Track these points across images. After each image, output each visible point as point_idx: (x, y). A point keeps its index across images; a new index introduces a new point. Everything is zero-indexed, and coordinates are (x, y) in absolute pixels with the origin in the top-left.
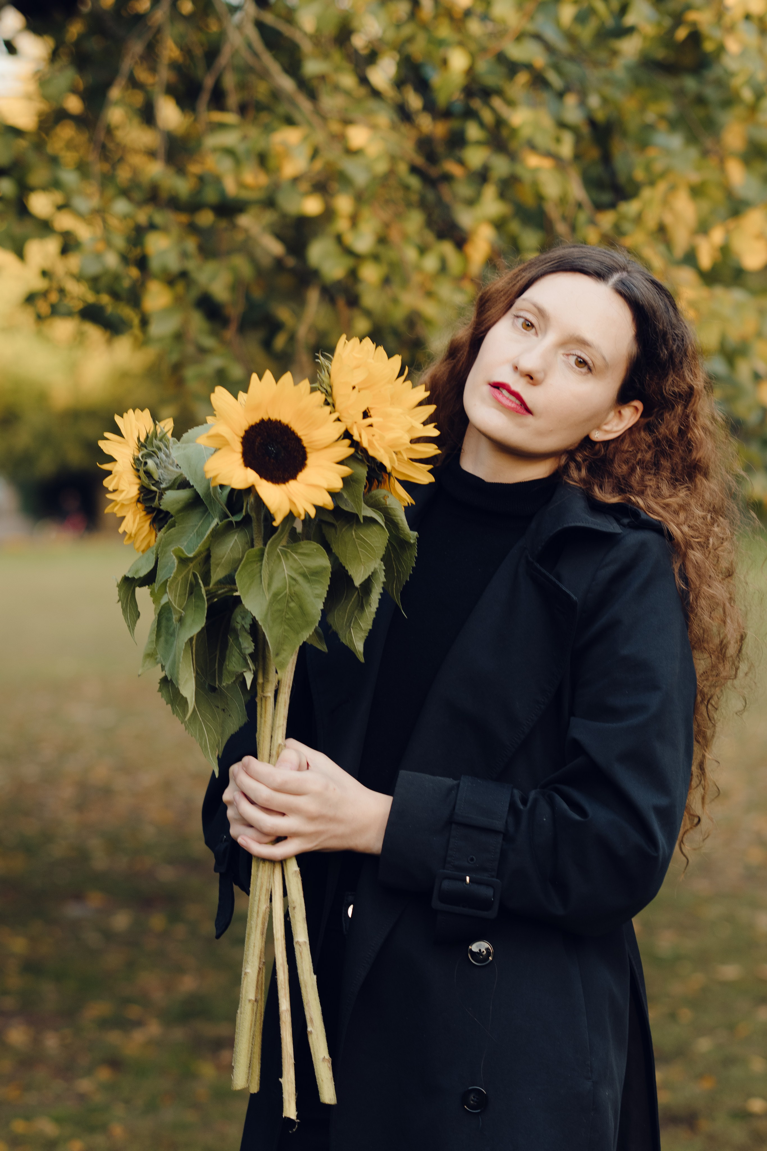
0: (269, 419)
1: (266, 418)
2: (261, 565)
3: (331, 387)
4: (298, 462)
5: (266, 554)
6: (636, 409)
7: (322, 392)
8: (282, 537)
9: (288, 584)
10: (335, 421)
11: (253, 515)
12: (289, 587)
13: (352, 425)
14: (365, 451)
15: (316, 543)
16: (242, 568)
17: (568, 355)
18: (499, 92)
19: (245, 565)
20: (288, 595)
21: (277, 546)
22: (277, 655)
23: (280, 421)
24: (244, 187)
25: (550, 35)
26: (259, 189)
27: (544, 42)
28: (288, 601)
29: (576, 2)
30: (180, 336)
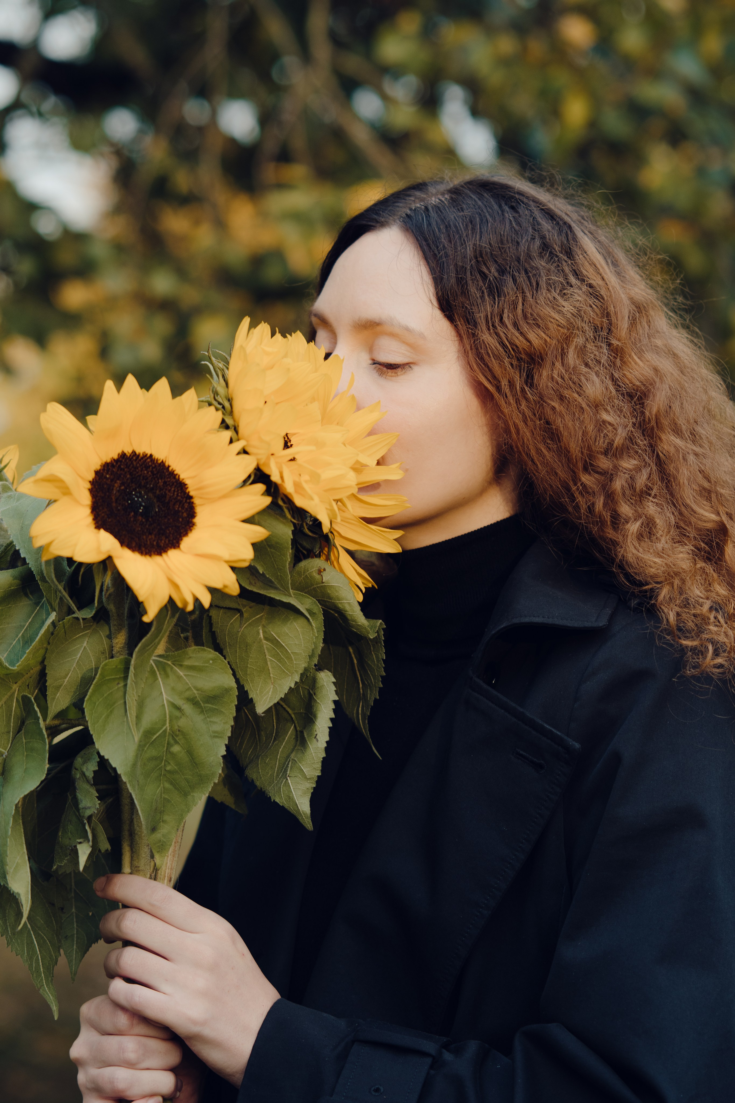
0: (134, 452)
1: (128, 451)
2: (125, 685)
3: (230, 400)
4: (181, 520)
5: (132, 668)
7: (217, 409)
8: (157, 640)
9: (168, 717)
10: (239, 453)
11: (111, 607)
12: (170, 720)
13: (268, 459)
14: (288, 500)
15: (212, 651)
16: (94, 691)
19: (99, 686)
20: (169, 733)
21: (150, 655)
22: (154, 829)
23: (151, 455)
28: (168, 743)
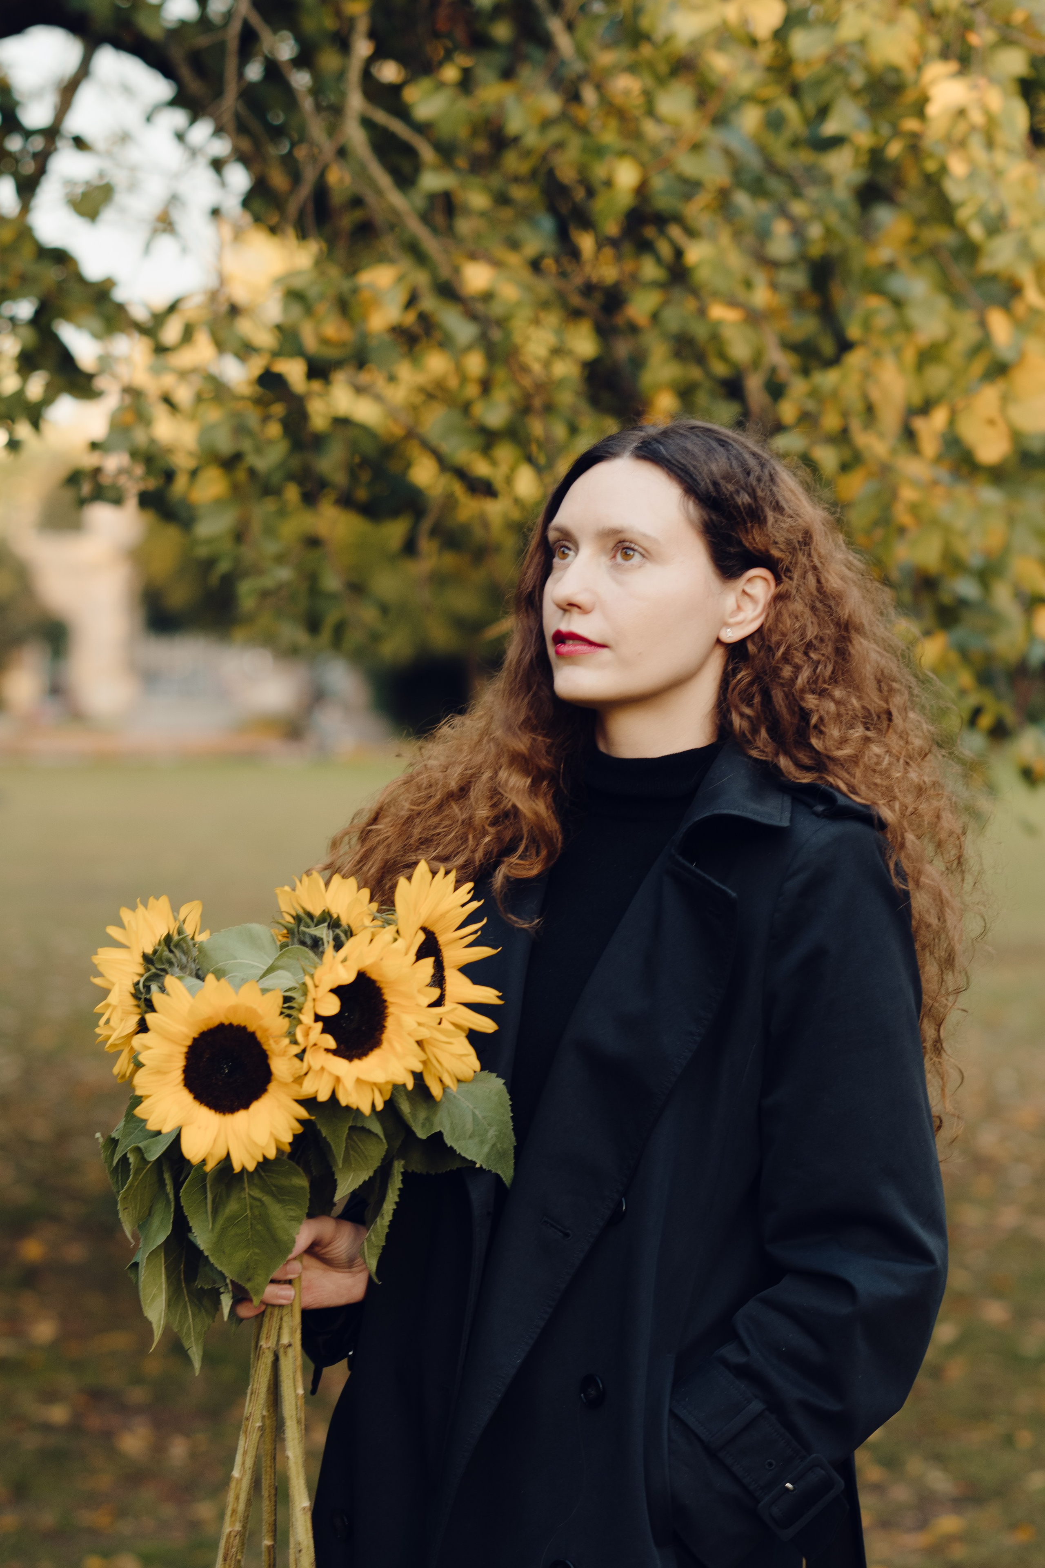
12: (251, 1209)
18: (678, 219)
20: (251, 1217)
24: (324, 341)
25: (736, 145)
26: (343, 344)
27: (728, 153)
28: (251, 1224)
29: (764, 102)
30: (239, 536)
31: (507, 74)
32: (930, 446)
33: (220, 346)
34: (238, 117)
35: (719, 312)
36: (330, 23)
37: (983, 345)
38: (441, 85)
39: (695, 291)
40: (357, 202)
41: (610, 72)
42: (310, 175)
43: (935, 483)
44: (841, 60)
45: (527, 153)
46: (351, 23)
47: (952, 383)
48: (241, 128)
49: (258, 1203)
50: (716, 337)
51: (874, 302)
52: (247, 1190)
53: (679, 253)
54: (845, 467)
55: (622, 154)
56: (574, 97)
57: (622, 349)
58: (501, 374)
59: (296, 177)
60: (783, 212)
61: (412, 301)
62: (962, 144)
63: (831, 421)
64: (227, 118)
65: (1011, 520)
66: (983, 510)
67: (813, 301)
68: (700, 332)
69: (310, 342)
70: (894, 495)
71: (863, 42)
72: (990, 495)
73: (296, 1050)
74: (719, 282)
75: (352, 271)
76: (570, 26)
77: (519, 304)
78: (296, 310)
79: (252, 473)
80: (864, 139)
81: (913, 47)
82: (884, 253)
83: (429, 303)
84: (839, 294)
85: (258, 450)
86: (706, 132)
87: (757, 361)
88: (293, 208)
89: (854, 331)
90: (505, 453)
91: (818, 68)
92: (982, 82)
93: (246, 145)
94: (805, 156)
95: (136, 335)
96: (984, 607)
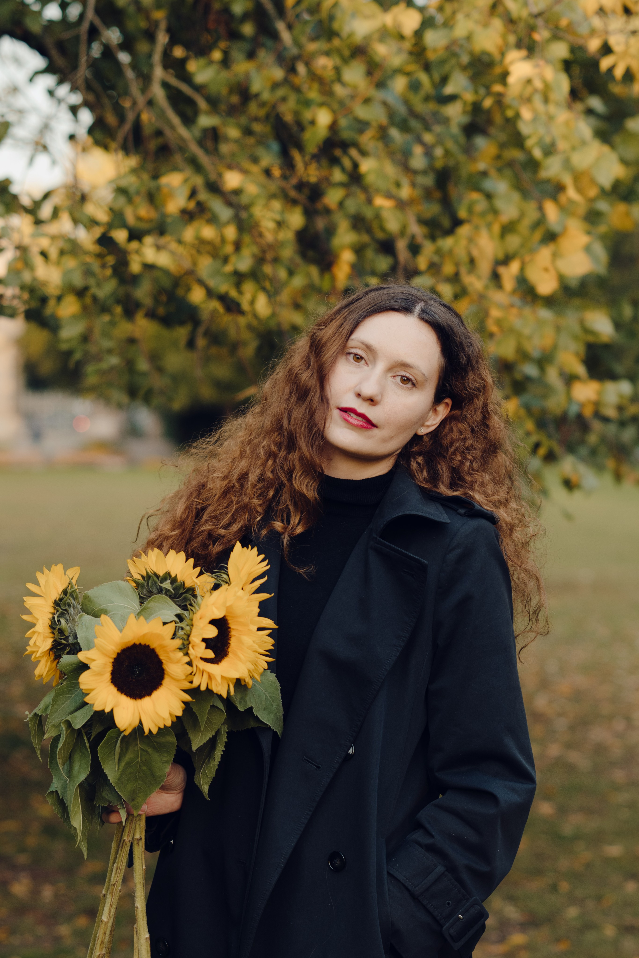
6: (447, 404)
9: (139, 755)
12: (141, 757)
16: (104, 743)
17: (394, 376)
18: (355, 144)
19: (107, 740)
20: (140, 762)
24: (139, 219)
25: (391, 100)
26: (150, 221)
27: (385, 104)
28: (140, 766)
29: (408, 74)
30: (85, 338)
31: (251, 55)
32: (508, 283)
33: (76, 221)
34: (86, 81)
35: (380, 201)
36: (143, 24)
37: (540, 222)
38: (211, 62)
39: (365, 189)
40: (159, 133)
41: (313, 55)
42: (130, 117)
43: (512, 306)
44: (456, 49)
45: (263, 105)
46: (156, 24)
47: (522, 246)
48: (89, 87)
49: (145, 753)
50: (378, 216)
51: (475, 196)
52: (139, 745)
53: (356, 166)
54: (457, 297)
55: (322, 105)
56: (292, 70)
57: (320, 224)
58: (247, 239)
59: (121, 117)
60: (419, 140)
61: (193, 194)
62: (529, 100)
63: (448, 269)
64: (80, 82)
65: (558, 329)
66: (541, 323)
67: (438, 195)
68: (368, 213)
69: (130, 219)
70: (486, 314)
71: (469, 38)
72: (545, 314)
73: (187, 659)
74: (381, 184)
75: (156, 176)
76: (290, 27)
77: (258, 196)
78: (122, 201)
79: (95, 298)
80: (469, 97)
81: (499, 41)
82: (481, 166)
83: (203, 196)
84: (453, 191)
85: (99, 285)
86: (372, 92)
87: (403, 232)
88: (121, 135)
89: (462, 214)
90: (249, 288)
91: (441, 53)
92: (541, 63)
93: (91, 98)
94: (432, 106)
95: (24, 214)
96: (541, 381)
